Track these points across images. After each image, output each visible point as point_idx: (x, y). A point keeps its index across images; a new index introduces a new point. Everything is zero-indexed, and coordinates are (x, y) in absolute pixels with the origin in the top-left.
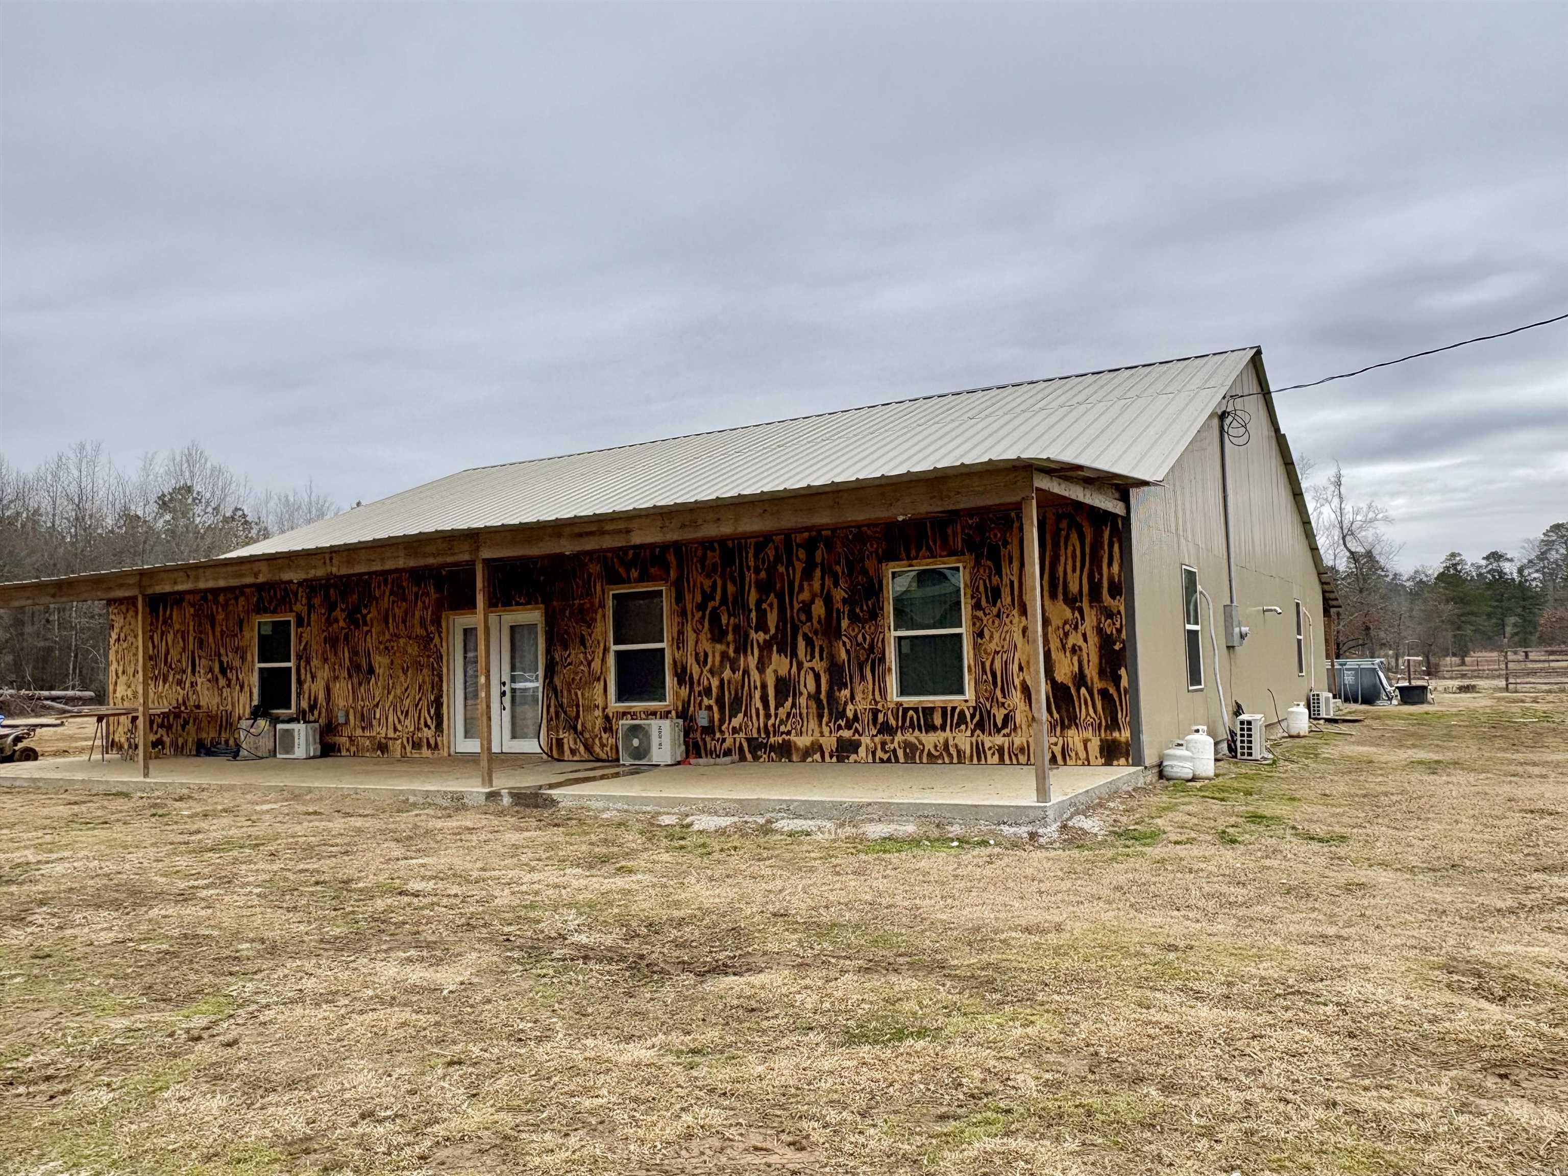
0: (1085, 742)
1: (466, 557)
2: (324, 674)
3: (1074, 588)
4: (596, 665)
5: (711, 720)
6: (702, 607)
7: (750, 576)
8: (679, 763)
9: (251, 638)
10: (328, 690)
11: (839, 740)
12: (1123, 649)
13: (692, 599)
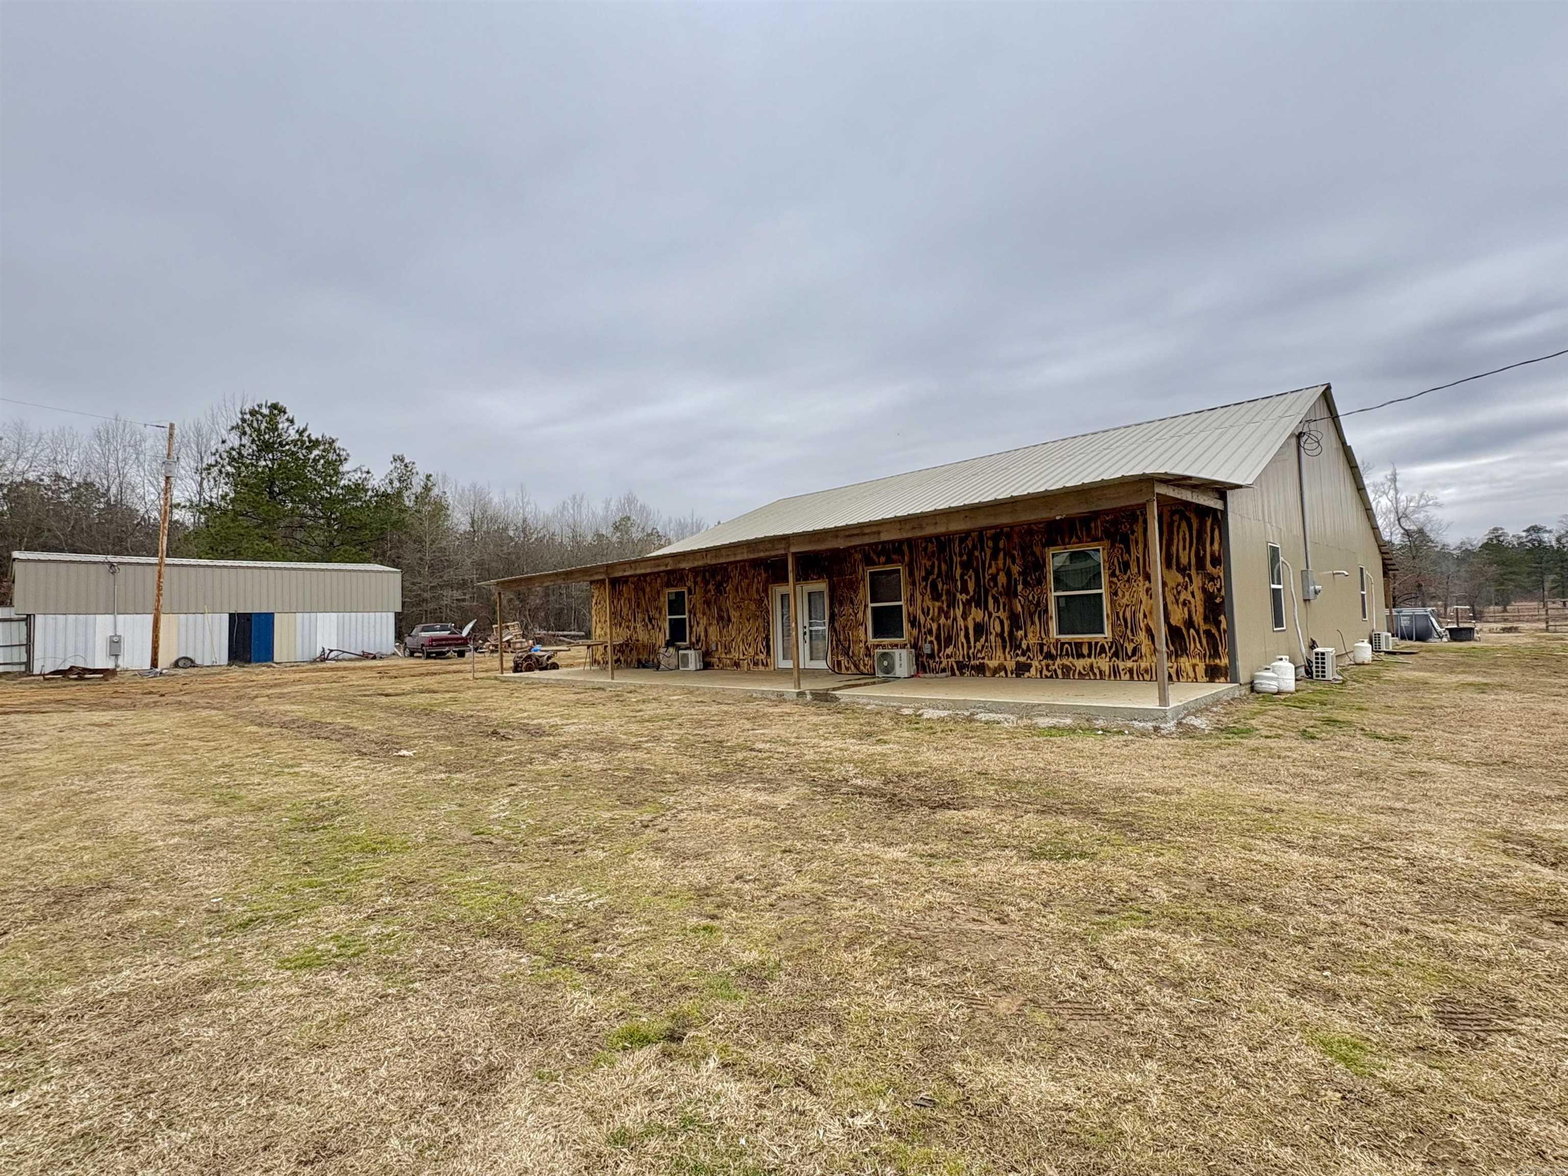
0: (1194, 666)
1: (783, 552)
2: (704, 621)
3: (1184, 560)
4: (860, 615)
5: (933, 650)
6: (925, 579)
7: (956, 559)
8: (912, 676)
9: (664, 601)
10: (706, 631)
11: (1017, 663)
12: (1222, 602)
13: (919, 574)
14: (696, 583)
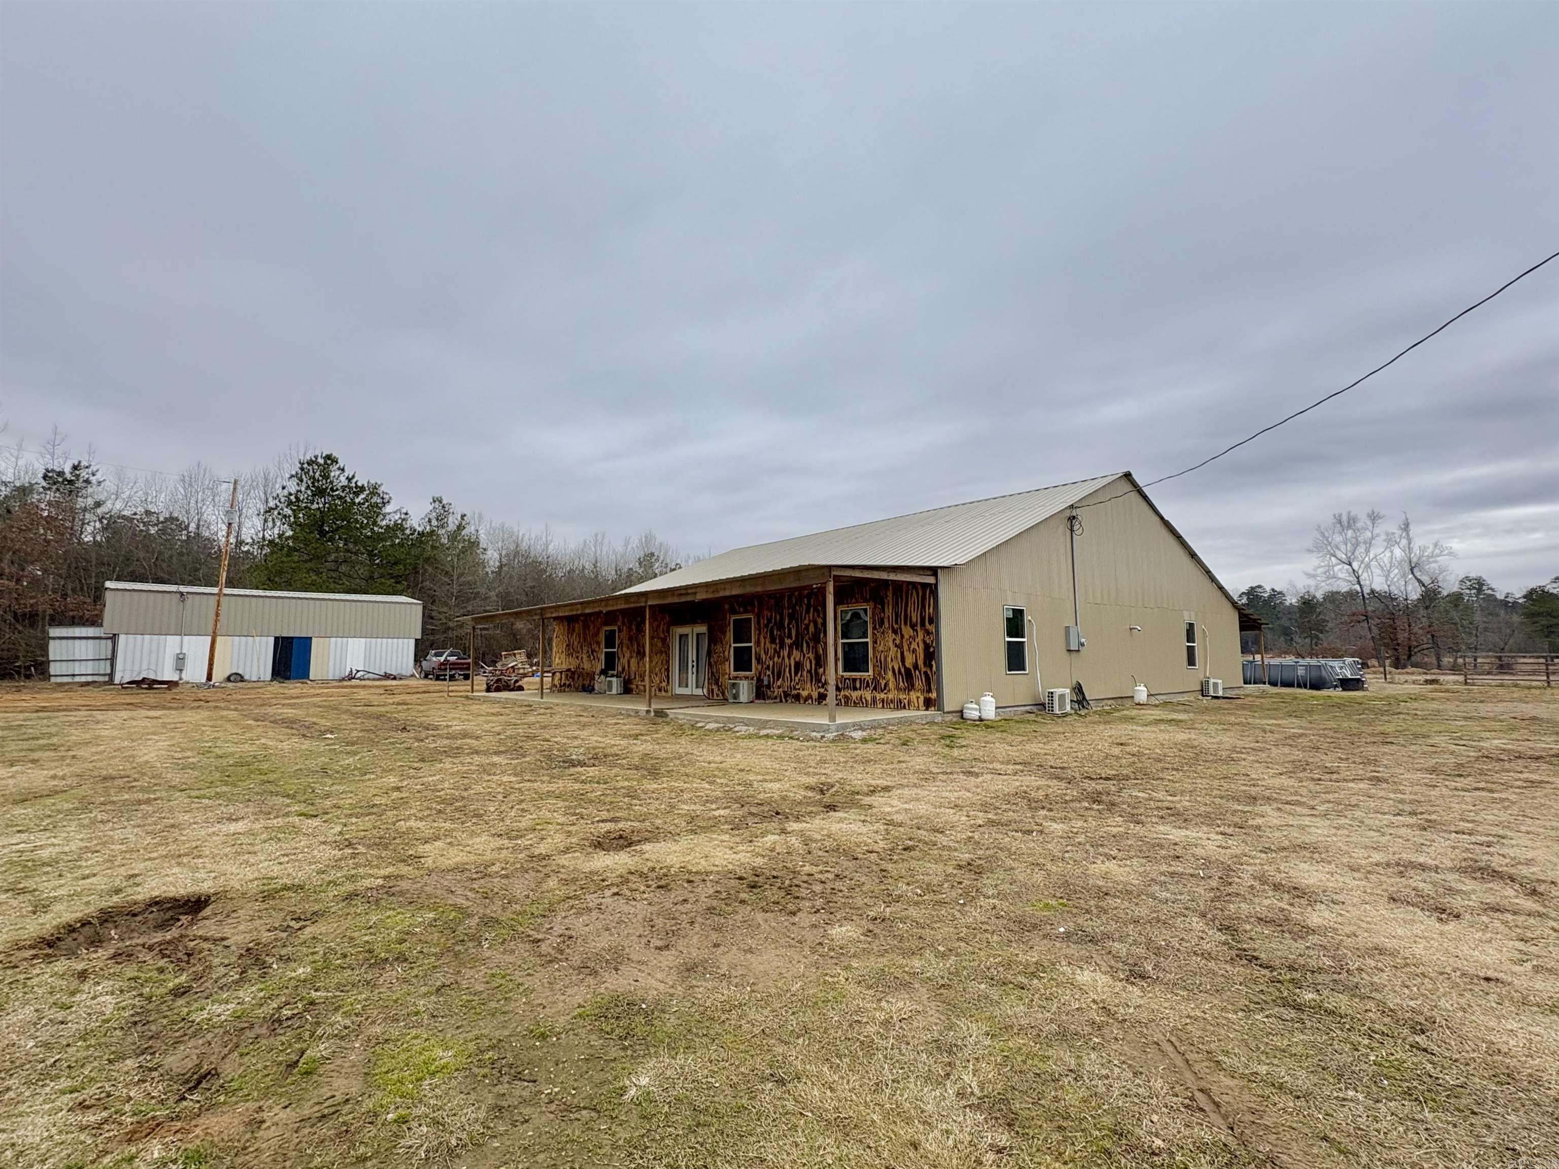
0: (918, 698)
1: (643, 604)
2: (627, 655)
3: (914, 620)
4: (726, 653)
5: (769, 681)
6: (766, 626)
7: (786, 612)
8: (752, 702)
9: (602, 637)
10: (629, 662)
11: (819, 693)
12: (934, 651)
13: (763, 621)
14: (623, 624)
